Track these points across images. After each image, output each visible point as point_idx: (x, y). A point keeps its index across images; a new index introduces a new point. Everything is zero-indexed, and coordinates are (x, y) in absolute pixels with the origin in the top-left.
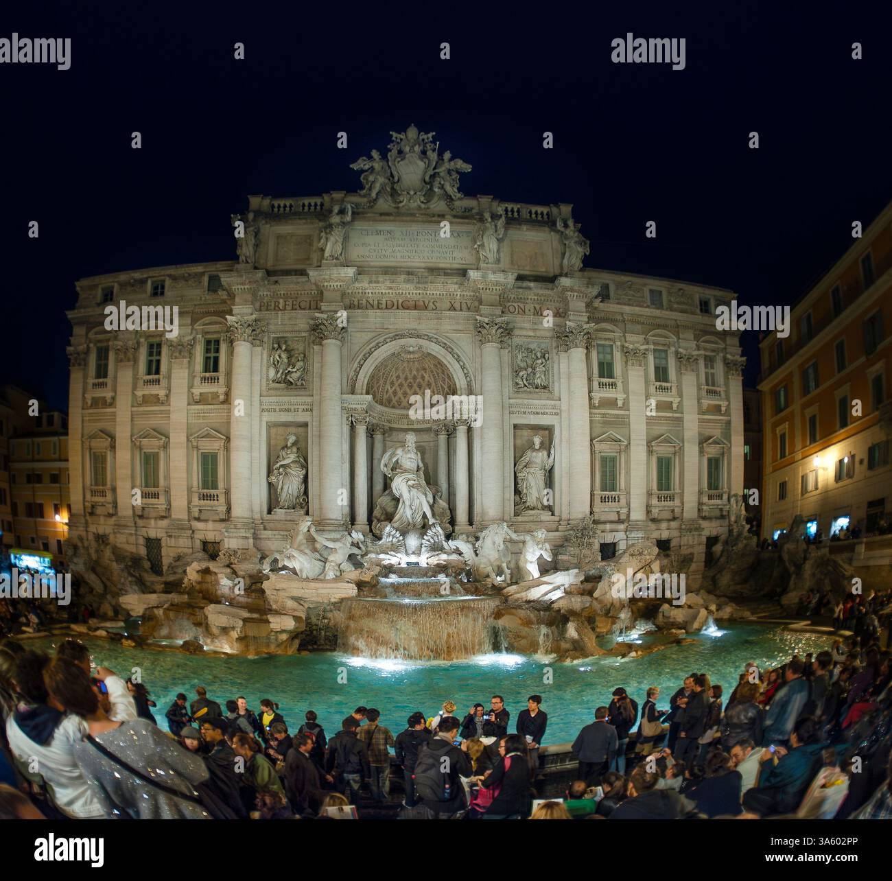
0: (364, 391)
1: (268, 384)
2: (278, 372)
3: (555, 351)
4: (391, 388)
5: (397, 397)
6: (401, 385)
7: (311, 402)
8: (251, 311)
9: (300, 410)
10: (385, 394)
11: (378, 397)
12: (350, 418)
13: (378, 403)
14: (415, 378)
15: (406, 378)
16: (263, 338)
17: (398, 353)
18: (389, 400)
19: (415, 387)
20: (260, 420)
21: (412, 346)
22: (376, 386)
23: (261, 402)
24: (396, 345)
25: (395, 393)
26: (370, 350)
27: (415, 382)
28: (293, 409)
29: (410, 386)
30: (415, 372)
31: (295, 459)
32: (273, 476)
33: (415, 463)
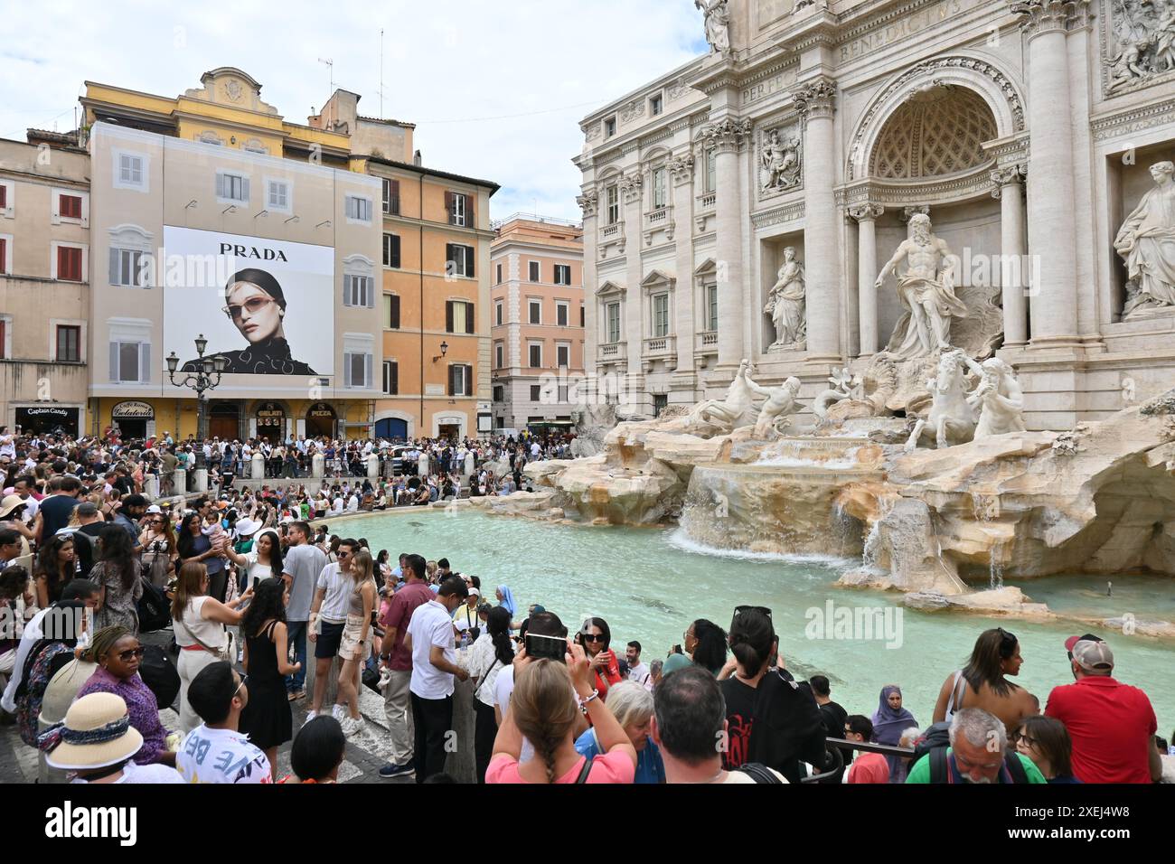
0: (865, 171)
2: (770, 174)
4: (931, 146)
5: (944, 158)
6: (946, 138)
7: (804, 203)
8: (725, 111)
9: (795, 216)
10: (920, 159)
11: (908, 167)
12: (847, 213)
13: (909, 175)
14: (963, 121)
15: (950, 126)
16: (750, 136)
17: (910, 101)
18: (931, 165)
19: (968, 133)
20: (753, 239)
21: (927, 83)
22: (899, 154)
23: (752, 217)
24: (904, 91)
25: (939, 152)
26: (870, 110)
27: (965, 126)
28: (786, 218)
29: (961, 134)
30: (959, 113)
31: (791, 279)
32: (767, 306)
33: (928, 259)
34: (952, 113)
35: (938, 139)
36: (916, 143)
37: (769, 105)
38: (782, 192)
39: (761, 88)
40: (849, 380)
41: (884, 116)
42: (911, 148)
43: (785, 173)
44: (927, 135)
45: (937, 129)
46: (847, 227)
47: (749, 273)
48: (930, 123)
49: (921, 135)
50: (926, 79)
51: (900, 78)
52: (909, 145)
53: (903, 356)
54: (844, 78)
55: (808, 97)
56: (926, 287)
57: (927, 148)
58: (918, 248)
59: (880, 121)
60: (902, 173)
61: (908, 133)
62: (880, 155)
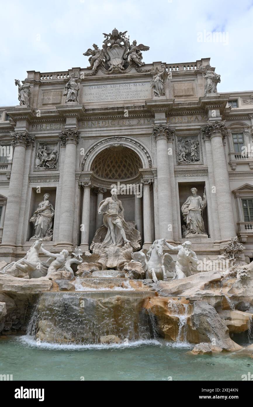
0: (89, 169)
1: (34, 168)
2: (41, 161)
3: (202, 141)
4: (108, 168)
5: (112, 173)
6: (114, 167)
7: (59, 176)
8: (25, 129)
9: (52, 181)
10: (104, 171)
11: (100, 173)
12: (80, 184)
13: (100, 176)
14: (121, 162)
15: (116, 163)
16: (33, 143)
17: (109, 148)
18: (107, 175)
19: (122, 167)
20: (29, 187)
21: (117, 144)
22: (98, 167)
23: (29, 177)
24: (107, 144)
25: (110, 171)
26: (93, 147)
27: (122, 164)
28: (48, 181)
29: (119, 167)
30: (121, 159)
31: (47, 208)
32: (32, 218)
33: (117, 207)
34: (119, 158)
35: (111, 166)
36: (104, 165)
37: (46, 133)
38: (47, 170)
39: (42, 126)
40: (82, 255)
41: (98, 151)
42: (102, 166)
43: (49, 162)
44: (108, 163)
45: (112, 162)
46: (79, 189)
47: (25, 201)
48: (110, 159)
49: (106, 163)
50: (117, 142)
51: (106, 139)
52: (102, 165)
53: (105, 245)
54: (83, 133)
55: (69, 134)
56: (117, 217)
57: (107, 168)
58: (114, 202)
59: (97, 152)
60: (98, 175)
61: (103, 160)
62: (93, 165)
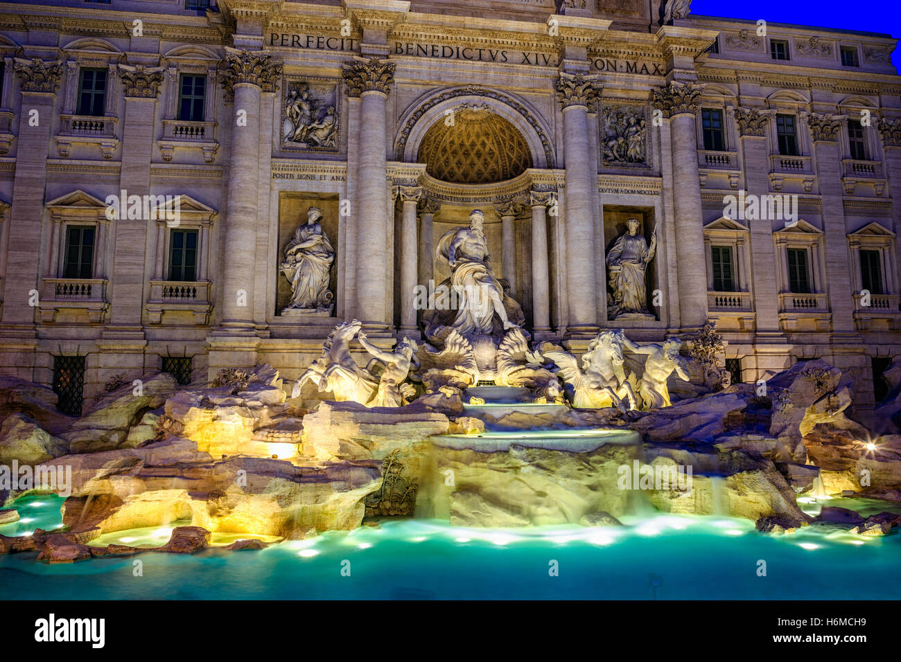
0: (415, 158)
1: (281, 142)
2: (296, 128)
7: (344, 168)
9: (328, 178)
12: (397, 191)
17: (458, 113)
20: (270, 189)
23: (272, 165)
26: (422, 107)
28: (317, 177)
31: (319, 242)
33: (481, 251)
37: (307, 60)
38: (312, 150)
39: (295, 38)
43: (317, 132)
47: (265, 223)
51: (453, 92)
54: (398, 68)
55: (374, 70)
